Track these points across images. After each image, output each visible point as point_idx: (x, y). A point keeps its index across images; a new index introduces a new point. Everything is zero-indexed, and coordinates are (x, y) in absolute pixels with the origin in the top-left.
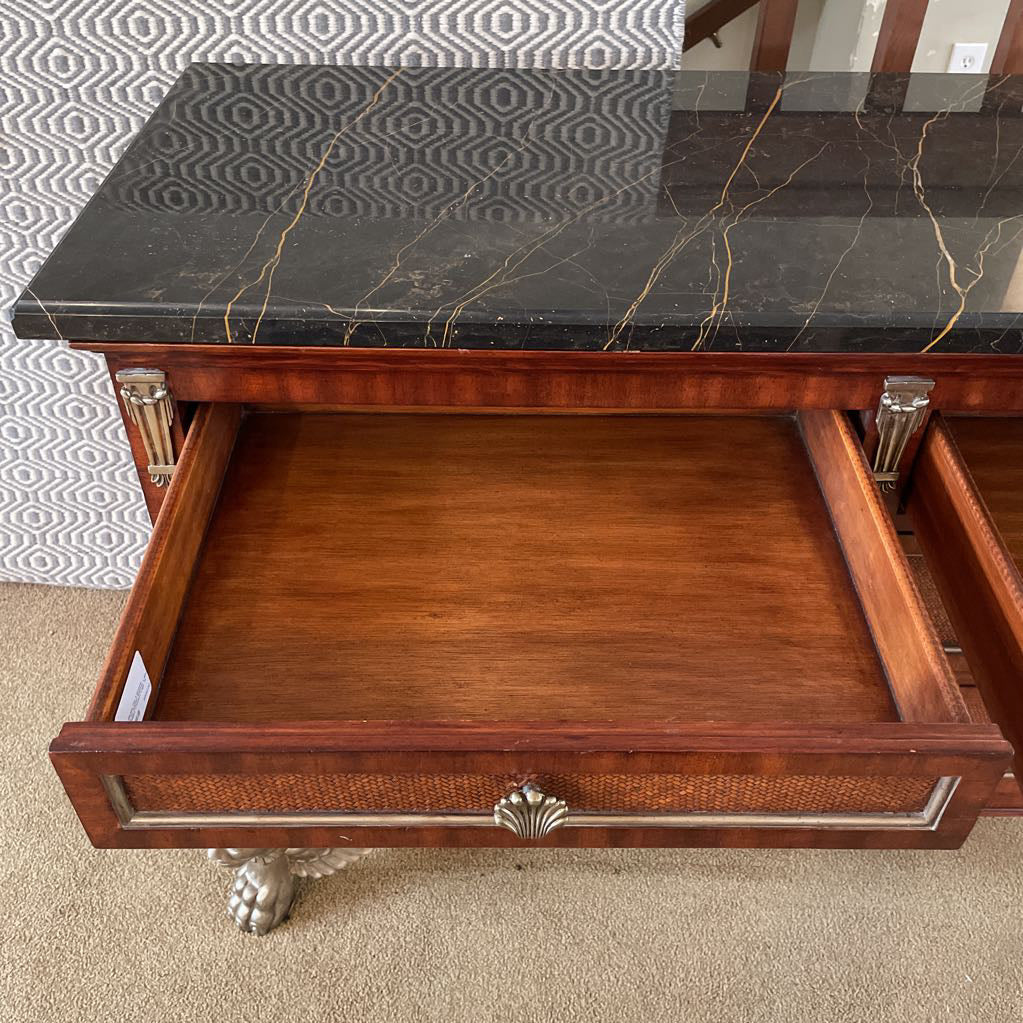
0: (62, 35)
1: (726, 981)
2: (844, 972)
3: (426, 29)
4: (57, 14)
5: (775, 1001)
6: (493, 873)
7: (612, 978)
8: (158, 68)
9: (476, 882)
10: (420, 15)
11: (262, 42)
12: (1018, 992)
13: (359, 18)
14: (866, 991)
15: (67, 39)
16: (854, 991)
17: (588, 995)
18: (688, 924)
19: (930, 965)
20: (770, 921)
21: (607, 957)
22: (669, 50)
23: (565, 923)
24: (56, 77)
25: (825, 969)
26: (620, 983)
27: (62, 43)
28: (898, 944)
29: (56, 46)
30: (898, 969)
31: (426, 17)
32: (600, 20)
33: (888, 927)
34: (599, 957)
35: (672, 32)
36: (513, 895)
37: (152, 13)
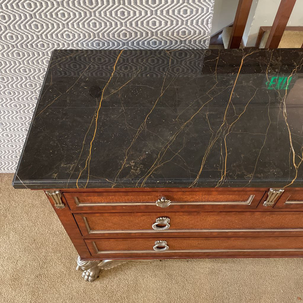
0: (10, 29)
1: (217, 293)
2: (249, 290)
3: (128, 26)
4: (8, 23)
5: (230, 299)
6: (153, 262)
7: (186, 293)
8: (42, 38)
9: (149, 265)
10: (126, 22)
11: (75, 30)
12: (295, 295)
13: (106, 23)
14: (254, 295)
15: (12, 31)
16: (251, 295)
17: (180, 298)
18: (207, 277)
19: (272, 287)
20: (229, 275)
21: (185, 287)
22: (207, 31)
23: (174, 277)
24: (10, 41)
25: (244, 289)
26: (188, 294)
27: (11, 32)
28: (264, 281)
29: (9, 32)
30: (263, 289)
31: (128, 22)
32: (184, 23)
33: (261, 276)
34: (183, 287)
36: (159, 269)
37: (39, 23)
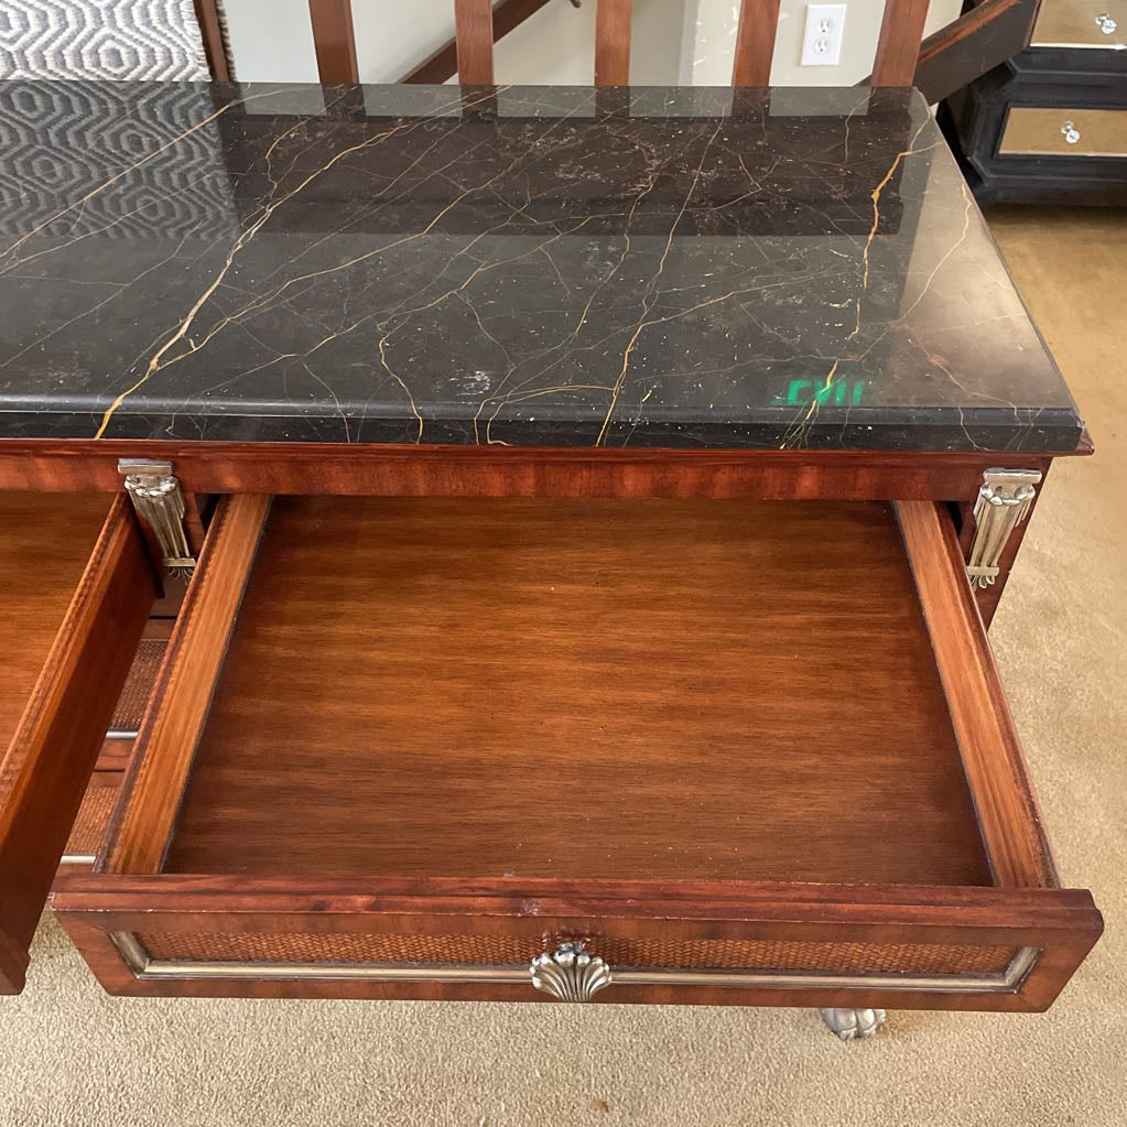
1: (273, 1075)
2: (405, 1066)
5: (320, 1096)
6: (62, 955)
7: (152, 1072)
9: (41, 965)
12: (586, 1091)
14: (422, 1087)
16: (408, 1086)
17: (120, 1089)
18: (255, 1012)
19: (502, 1058)
20: (345, 1009)
21: (154, 1049)
23: (121, 1012)
25: (385, 1062)
26: (159, 1076)
28: (476, 1034)
30: (464, 1063)
33: (471, 1016)
34: (146, 1047)
35: (185, 30)
36: (75, 980)
